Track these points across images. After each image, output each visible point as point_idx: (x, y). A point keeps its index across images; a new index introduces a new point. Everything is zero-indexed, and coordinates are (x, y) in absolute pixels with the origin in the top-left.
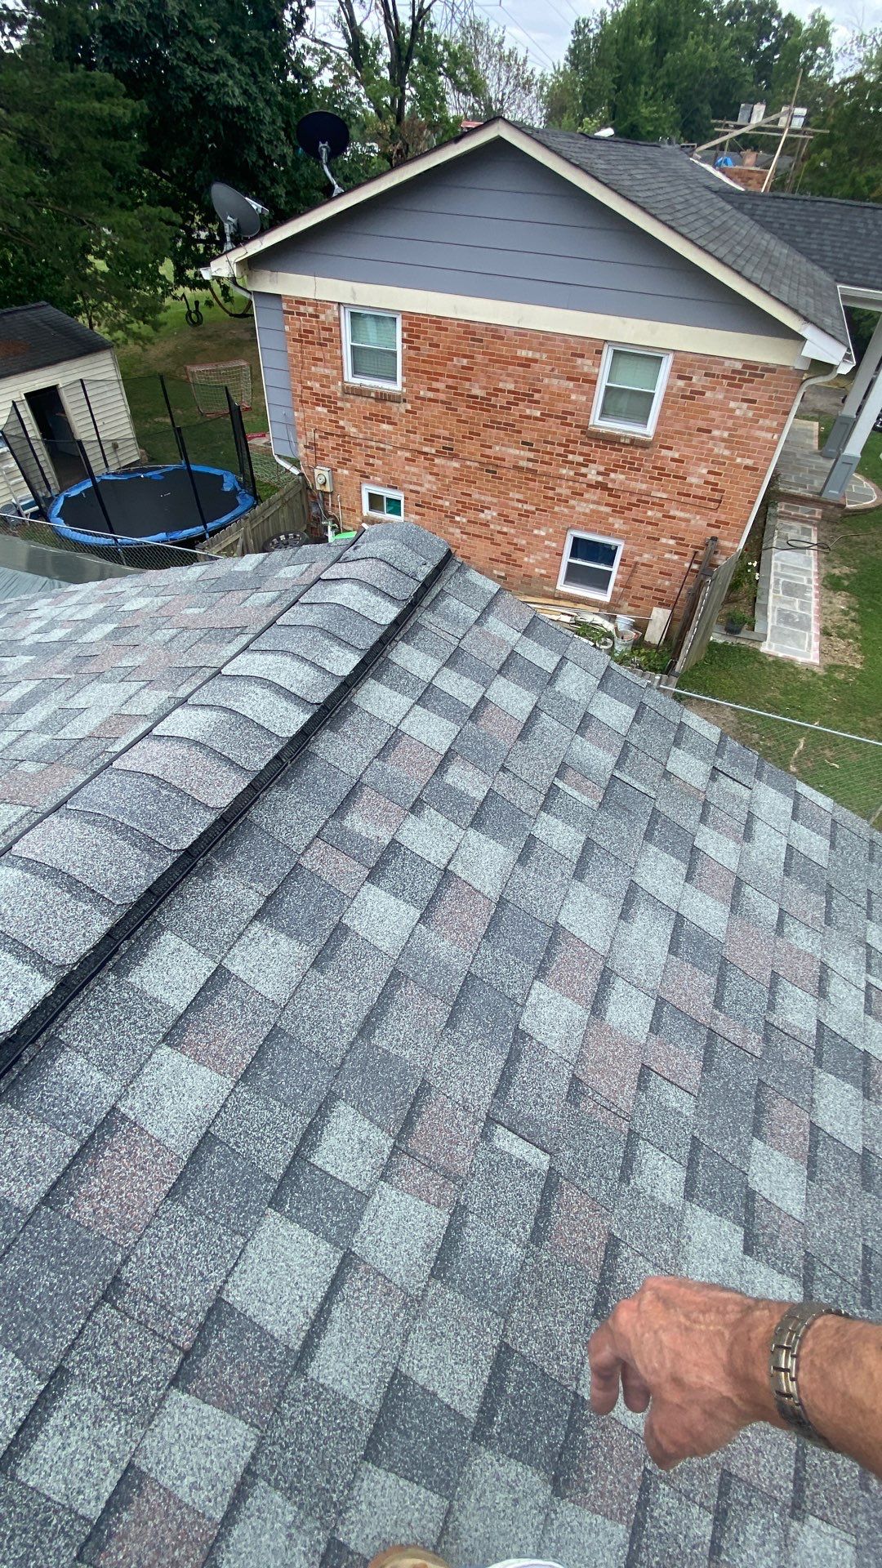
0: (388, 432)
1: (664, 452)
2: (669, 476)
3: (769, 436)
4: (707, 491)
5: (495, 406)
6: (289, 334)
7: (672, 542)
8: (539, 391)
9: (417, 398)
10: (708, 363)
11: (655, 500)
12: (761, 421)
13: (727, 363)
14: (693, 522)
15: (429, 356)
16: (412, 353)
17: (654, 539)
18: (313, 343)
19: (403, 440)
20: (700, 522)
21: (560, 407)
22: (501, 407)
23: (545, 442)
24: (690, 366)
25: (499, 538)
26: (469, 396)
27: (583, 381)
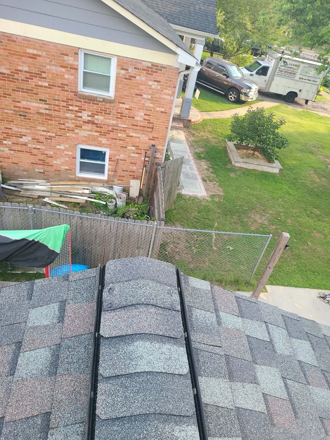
1: (121, 105)
2: (126, 117)
3: (169, 97)
4: (146, 124)
5: (18, 80)
7: (134, 148)
8: (45, 72)
10: (135, 63)
11: (121, 128)
12: (164, 91)
13: (144, 63)
14: (142, 138)
17: (124, 147)
20: (145, 138)
21: (59, 81)
22: (22, 80)
23: (54, 99)
24: (126, 63)
25: (35, 152)
27: (70, 68)
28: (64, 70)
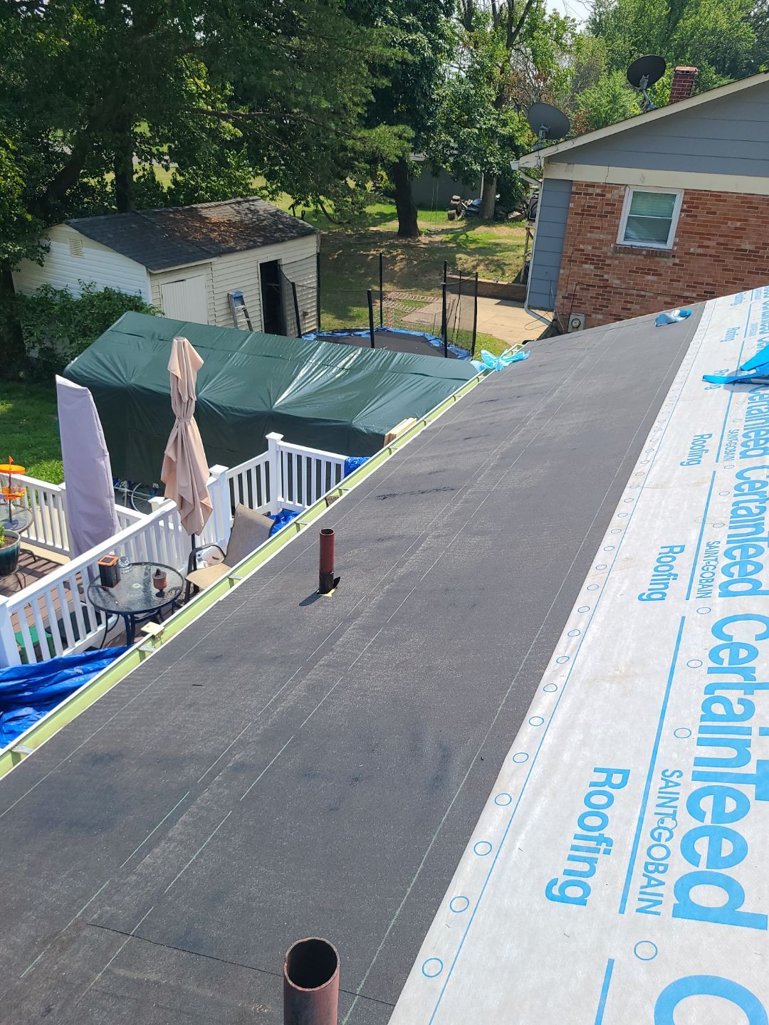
0: (653, 282)
6: (572, 209)
9: (685, 253)
15: (704, 221)
16: (689, 220)
18: (595, 216)
19: (666, 287)
26: (737, 250)
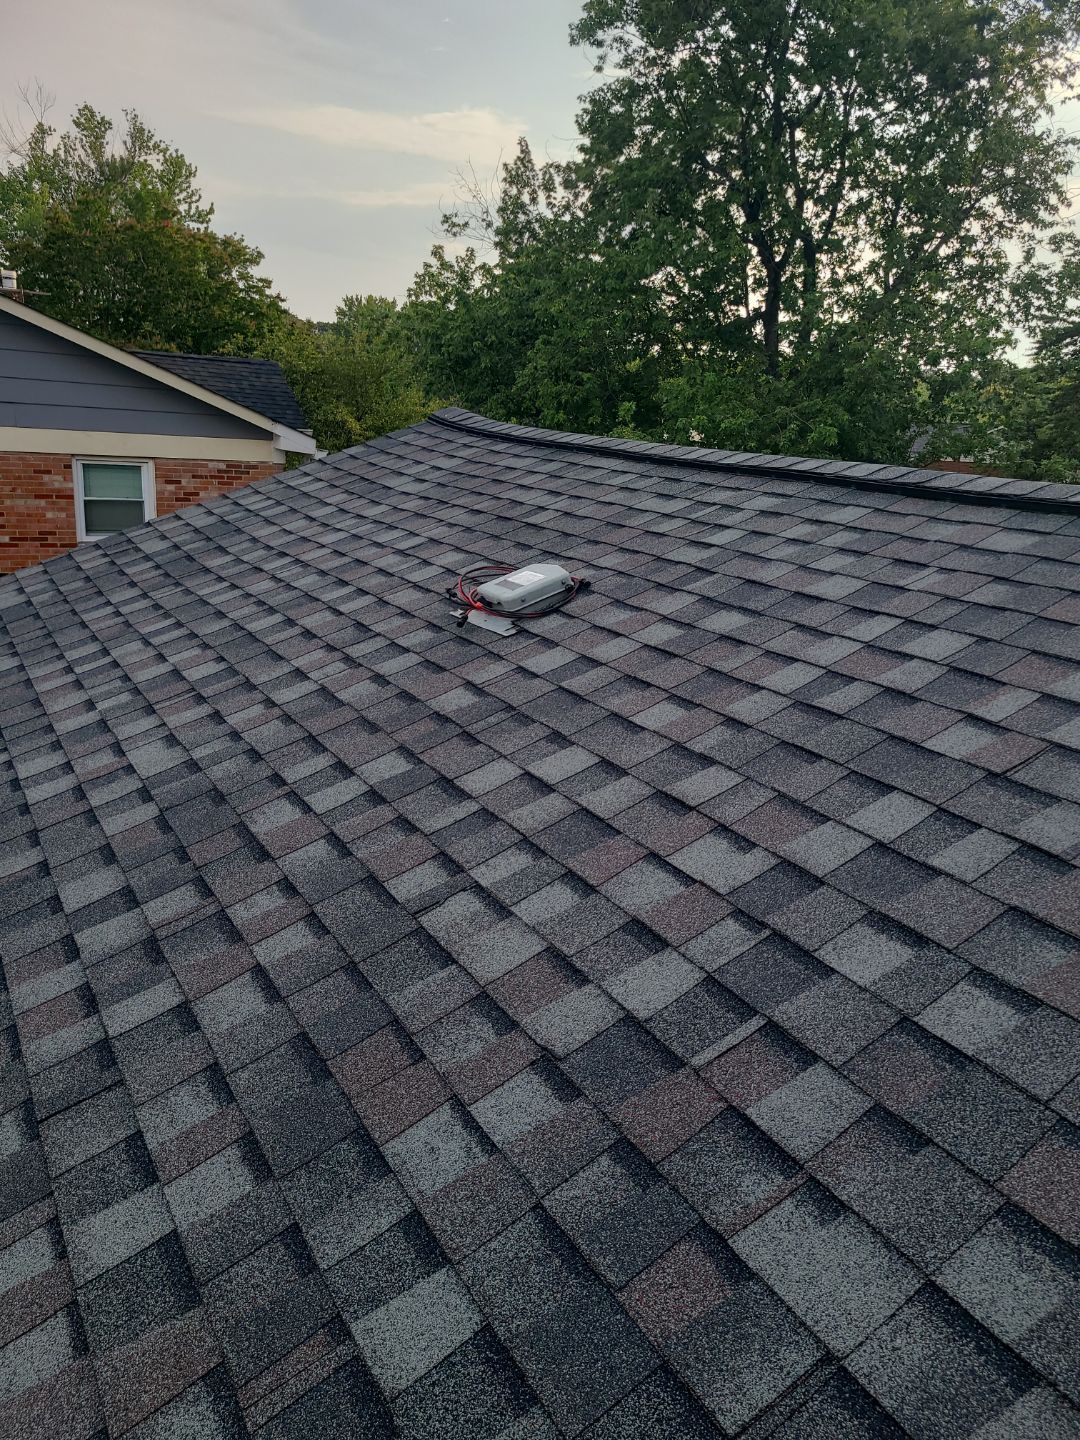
24: (175, 470)
27: (57, 497)
28: (43, 503)
